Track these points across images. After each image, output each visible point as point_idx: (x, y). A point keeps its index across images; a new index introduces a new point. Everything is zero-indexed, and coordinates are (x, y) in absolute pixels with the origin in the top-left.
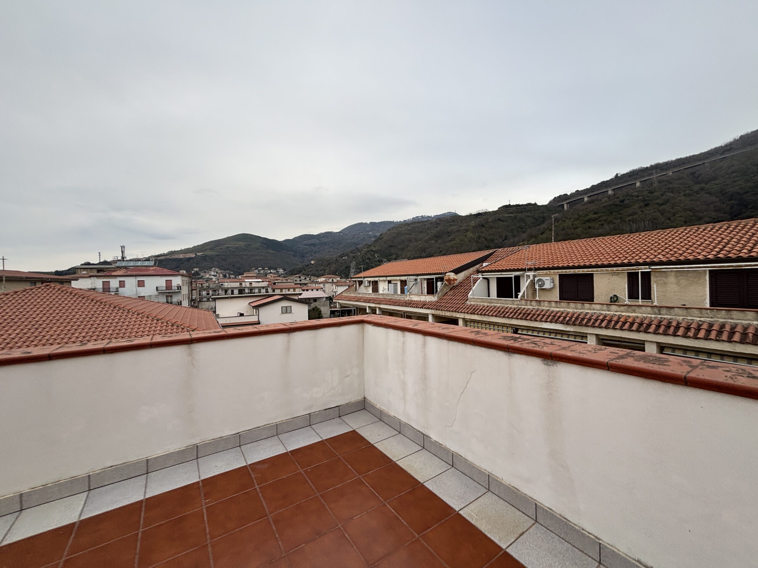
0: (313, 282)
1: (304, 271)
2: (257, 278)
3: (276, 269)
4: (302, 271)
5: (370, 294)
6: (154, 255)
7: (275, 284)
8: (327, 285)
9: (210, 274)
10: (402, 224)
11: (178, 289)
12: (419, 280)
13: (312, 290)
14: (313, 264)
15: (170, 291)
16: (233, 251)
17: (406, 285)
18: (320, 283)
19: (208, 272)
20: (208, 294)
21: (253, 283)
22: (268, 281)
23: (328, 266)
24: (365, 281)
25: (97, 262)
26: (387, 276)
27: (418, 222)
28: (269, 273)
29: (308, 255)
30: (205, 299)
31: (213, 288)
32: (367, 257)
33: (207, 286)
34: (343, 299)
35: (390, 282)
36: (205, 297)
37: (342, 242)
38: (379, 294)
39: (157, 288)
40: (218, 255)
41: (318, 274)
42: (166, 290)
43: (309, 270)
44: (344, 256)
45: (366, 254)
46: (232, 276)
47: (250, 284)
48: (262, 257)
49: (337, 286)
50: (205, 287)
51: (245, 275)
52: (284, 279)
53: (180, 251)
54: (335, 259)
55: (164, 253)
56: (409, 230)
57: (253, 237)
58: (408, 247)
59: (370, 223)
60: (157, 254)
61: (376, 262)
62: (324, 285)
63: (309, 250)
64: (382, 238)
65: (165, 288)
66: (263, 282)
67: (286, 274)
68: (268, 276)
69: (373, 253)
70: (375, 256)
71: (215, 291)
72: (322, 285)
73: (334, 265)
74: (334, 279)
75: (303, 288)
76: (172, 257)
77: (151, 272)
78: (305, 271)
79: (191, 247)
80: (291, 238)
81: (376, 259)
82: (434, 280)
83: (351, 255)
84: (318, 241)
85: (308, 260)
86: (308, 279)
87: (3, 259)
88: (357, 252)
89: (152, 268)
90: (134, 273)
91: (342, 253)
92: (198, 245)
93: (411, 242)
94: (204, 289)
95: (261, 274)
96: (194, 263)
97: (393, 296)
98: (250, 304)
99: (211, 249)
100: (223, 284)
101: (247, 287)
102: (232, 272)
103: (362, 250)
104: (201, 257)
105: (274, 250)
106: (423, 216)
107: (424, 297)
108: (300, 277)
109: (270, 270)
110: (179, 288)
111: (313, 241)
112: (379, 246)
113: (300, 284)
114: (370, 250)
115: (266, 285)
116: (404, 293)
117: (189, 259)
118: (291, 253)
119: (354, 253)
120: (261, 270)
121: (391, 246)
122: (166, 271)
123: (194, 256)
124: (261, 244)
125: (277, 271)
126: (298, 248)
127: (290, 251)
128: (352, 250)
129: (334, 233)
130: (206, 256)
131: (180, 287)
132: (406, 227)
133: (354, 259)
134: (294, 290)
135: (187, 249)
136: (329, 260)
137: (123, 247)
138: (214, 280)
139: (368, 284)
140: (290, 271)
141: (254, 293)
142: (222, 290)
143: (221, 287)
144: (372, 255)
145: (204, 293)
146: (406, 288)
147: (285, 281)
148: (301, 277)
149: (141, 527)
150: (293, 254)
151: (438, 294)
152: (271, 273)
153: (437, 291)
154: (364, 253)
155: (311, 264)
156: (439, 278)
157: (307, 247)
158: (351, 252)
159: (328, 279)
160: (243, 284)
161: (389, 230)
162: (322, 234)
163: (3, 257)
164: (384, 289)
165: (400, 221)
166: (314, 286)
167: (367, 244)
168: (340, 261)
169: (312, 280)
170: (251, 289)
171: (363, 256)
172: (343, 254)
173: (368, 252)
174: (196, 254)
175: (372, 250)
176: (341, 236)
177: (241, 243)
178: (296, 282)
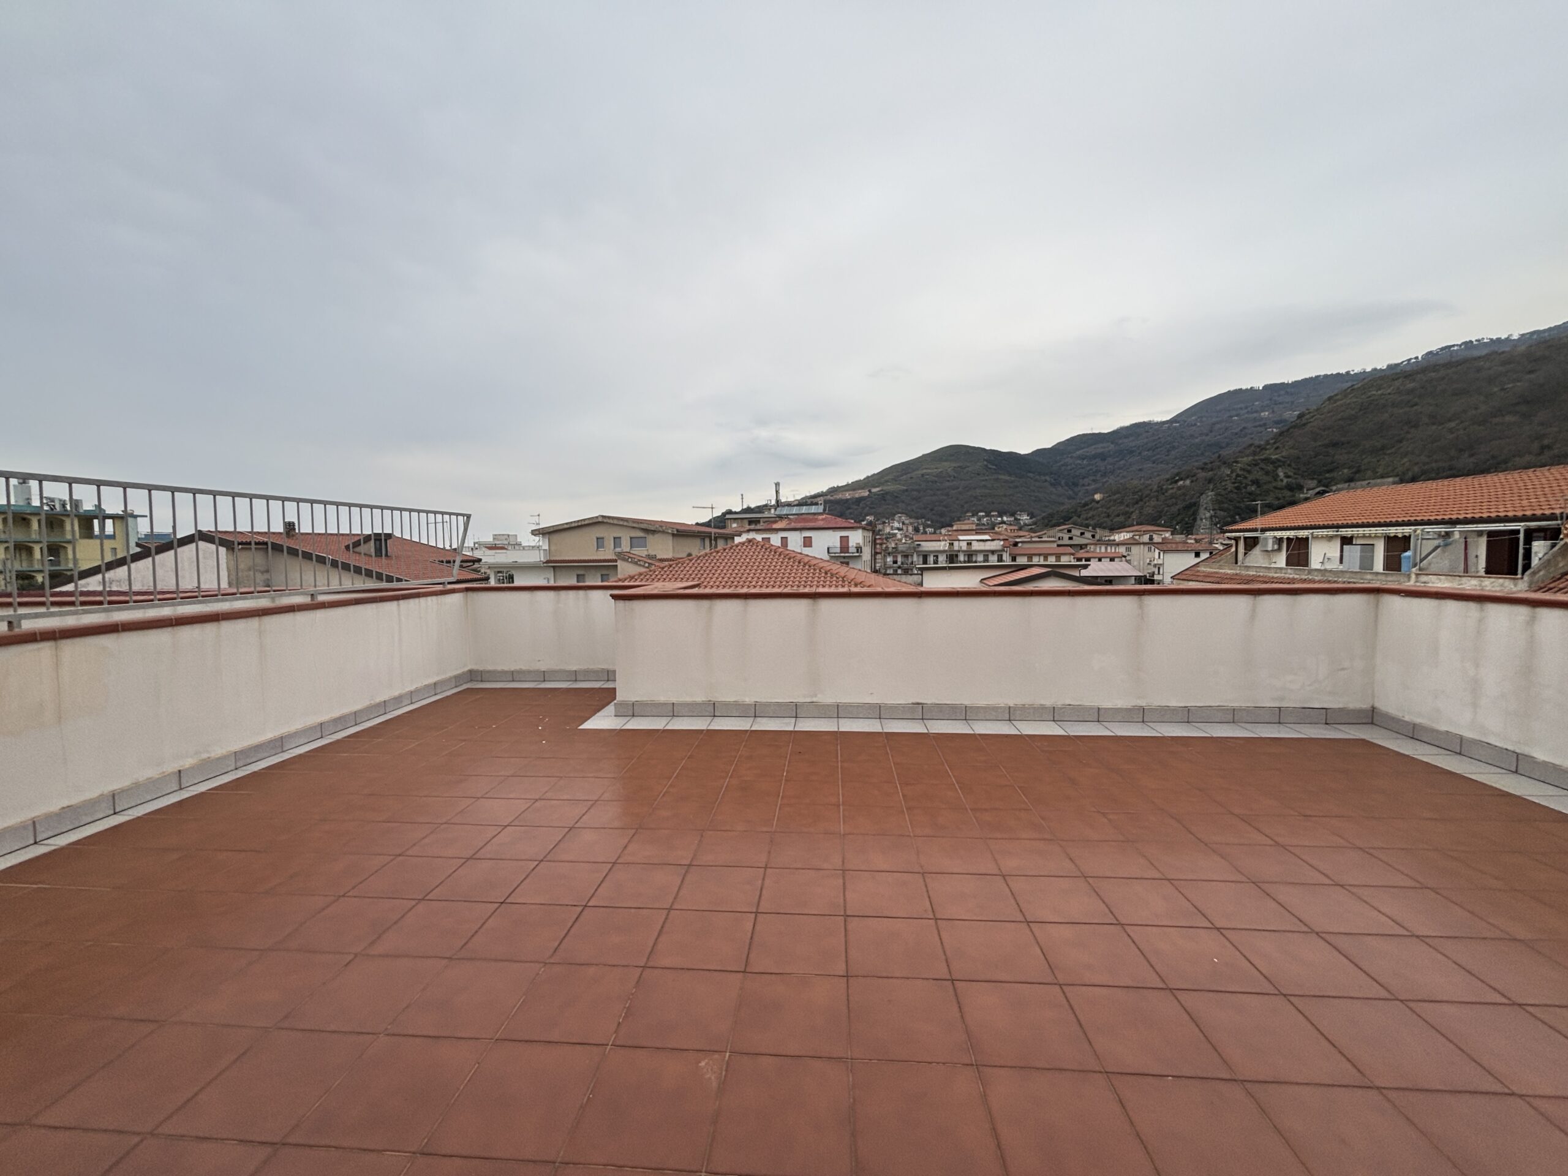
0: (1100, 542)
1: (1075, 518)
2: (977, 534)
3: (1013, 514)
4: (1071, 518)
5: (1281, 569)
6: (808, 495)
7: (1016, 544)
8: (1135, 549)
9: (892, 527)
10: (1382, 378)
11: (858, 552)
12: (1457, 536)
13: (1100, 560)
14: (1098, 502)
15: (847, 555)
16: (932, 482)
17: (1407, 549)
18: (1118, 545)
19: (889, 523)
20: (895, 562)
21: (974, 543)
22: (1004, 540)
23: (1137, 503)
24: (1266, 539)
25: (738, 509)
26: (1338, 527)
27: (1448, 365)
28: (1000, 523)
29: (1086, 481)
30: (890, 571)
31: (902, 552)
32: (1251, 477)
33: (893, 548)
34: (1199, 579)
35: (1346, 541)
36: (890, 568)
37: (1176, 444)
38: (1311, 571)
39: (828, 549)
40: (907, 490)
41: (1109, 523)
42: (841, 553)
43: (1090, 515)
44: (1181, 479)
45: (1249, 472)
46: (929, 530)
47: (968, 544)
48: (987, 491)
49: (1164, 551)
50: (890, 550)
51: (955, 528)
52: (1033, 535)
53: (846, 485)
54: (1155, 487)
55: (822, 492)
56: (1411, 391)
57: (971, 451)
58: (1400, 441)
59: (1266, 387)
60: (813, 493)
61: (1281, 489)
62: (1128, 550)
63: (1091, 469)
64: (1304, 425)
65: (838, 550)
66: (993, 540)
67: (1035, 523)
68: (996, 529)
69: (1270, 468)
70: (1276, 477)
71: (906, 556)
72: (1122, 550)
73: (1153, 503)
74: (1155, 536)
75: (1079, 555)
76: (835, 497)
77: (820, 524)
78: (1079, 517)
79: (862, 478)
80: (1049, 446)
81: (1279, 484)
82: (1521, 536)
83: (1202, 475)
84: (1112, 446)
85: (1087, 491)
86: (1088, 535)
88: (1219, 467)
89: (820, 517)
90: (799, 525)
91: (1176, 471)
92: (874, 475)
93: (1416, 426)
94: (889, 553)
95: (984, 524)
96: (867, 505)
97: (1359, 576)
98: (985, 581)
99: (895, 480)
100: (919, 545)
101: (963, 551)
102: (929, 522)
103: (1237, 462)
104: (878, 495)
105: (1010, 475)
106: (1471, 342)
107: (1474, 582)
108: (1069, 531)
109: (1002, 518)
110: (859, 549)
111: (1099, 448)
112: (1292, 448)
113: (1071, 546)
114: (1262, 460)
115: (999, 548)
116: (1398, 568)
117: (859, 500)
118: (1048, 478)
119: (1212, 470)
120: (983, 517)
121: (1335, 445)
122: (840, 522)
123: (867, 494)
124: (985, 463)
125: (1016, 519)
126: (1062, 465)
127: (1045, 475)
128: (1206, 464)
129: (1157, 423)
130: (887, 493)
131: (861, 548)
132: (1397, 383)
133: (1211, 486)
134: (1058, 557)
135: (856, 481)
136: (1140, 490)
137: (777, 485)
138: (899, 536)
139: (1276, 547)
140: (1043, 518)
141: (976, 562)
142: (918, 556)
143: (916, 549)
144: (1267, 473)
145: (889, 559)
146: (1409, 557)
147: (1037, 539)
148: (1073, 530)
150: (1053, 481)
151: (1534, 573)
152: (1003, 522)
153: (1527, 566)
154: (1241, 469)
155: (1094, 500)
156: (1539, 530)
157: (1085, 462)
158: (1202, 469)
159: (1140, 536)
160: (956, 543)
161: (1330, 399)
162: (1122, 429)
164: (1326, 559)
165: (1375, 370)
166: (1103, 549)
167: (1251, 445)
168: (1170, 492)
169: (1097, 537)
170: (970, 555)
171: (1238, 476)
172: (1177, 474)
173: (1256, 465)
174: (870, 491)
175: (1267, 460)
176: (1175, 428)
177: (946, 464)
178: (1060, 542)
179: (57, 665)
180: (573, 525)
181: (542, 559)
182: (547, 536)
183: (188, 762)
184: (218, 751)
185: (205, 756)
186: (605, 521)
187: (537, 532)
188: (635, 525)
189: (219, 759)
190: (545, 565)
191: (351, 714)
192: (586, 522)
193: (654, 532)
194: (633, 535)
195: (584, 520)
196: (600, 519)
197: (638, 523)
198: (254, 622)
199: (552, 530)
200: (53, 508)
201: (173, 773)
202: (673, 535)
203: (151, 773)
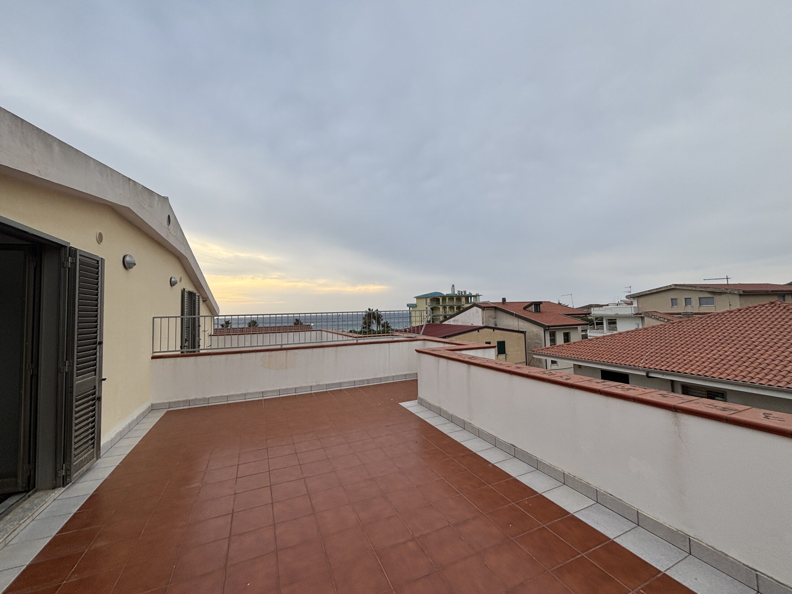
87: (727, 278)
149: (585, 553)
163: (727, 276)
179: (287, 355)
180: (653, 292)
181: (633, 313)
182: (636, 299)
183: (314, 384)
184: (322, 383)
185: (318, 383)
186: (677, 288)
187: (629, 297)
188: (702, 289)
189: (322, 385)
190: (635, 316)
191: (366, 380)
192: (662, 289)
193: (720, 293)
194: (701, 296)
195: (661, 288)
196: (673, 287)
197: (705, 288)
198: (334, 348)
199: (639, 295)
200: (459, 294)
201: (310, 386)
202: (740, 295)
203: (305, 385)
